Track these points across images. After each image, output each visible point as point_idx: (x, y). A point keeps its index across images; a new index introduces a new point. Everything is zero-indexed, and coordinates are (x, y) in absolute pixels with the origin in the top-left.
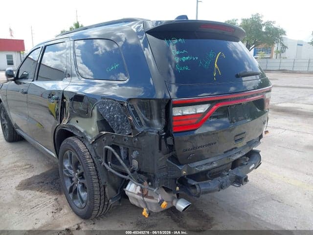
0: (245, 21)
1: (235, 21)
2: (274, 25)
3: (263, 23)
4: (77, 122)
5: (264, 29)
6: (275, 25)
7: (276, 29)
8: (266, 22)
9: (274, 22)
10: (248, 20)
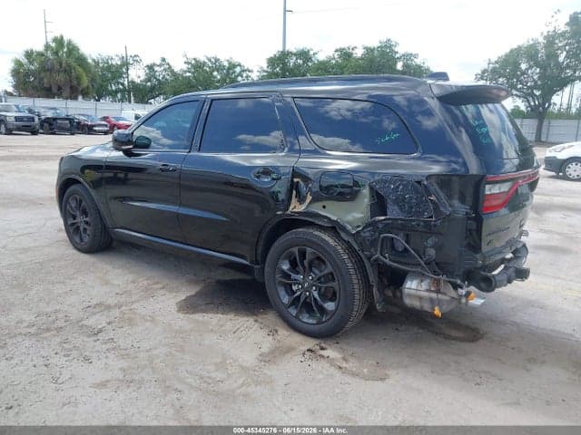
0: (369, 50)
1: (353, 49)
2: (415, 60)
3: (398, 56)
4: (324, 207)
5: (399, 66)
6: (418, 61)
7: (420, 67)
8: (404, 55)
9: (416, 56)
10: (374, 49)
